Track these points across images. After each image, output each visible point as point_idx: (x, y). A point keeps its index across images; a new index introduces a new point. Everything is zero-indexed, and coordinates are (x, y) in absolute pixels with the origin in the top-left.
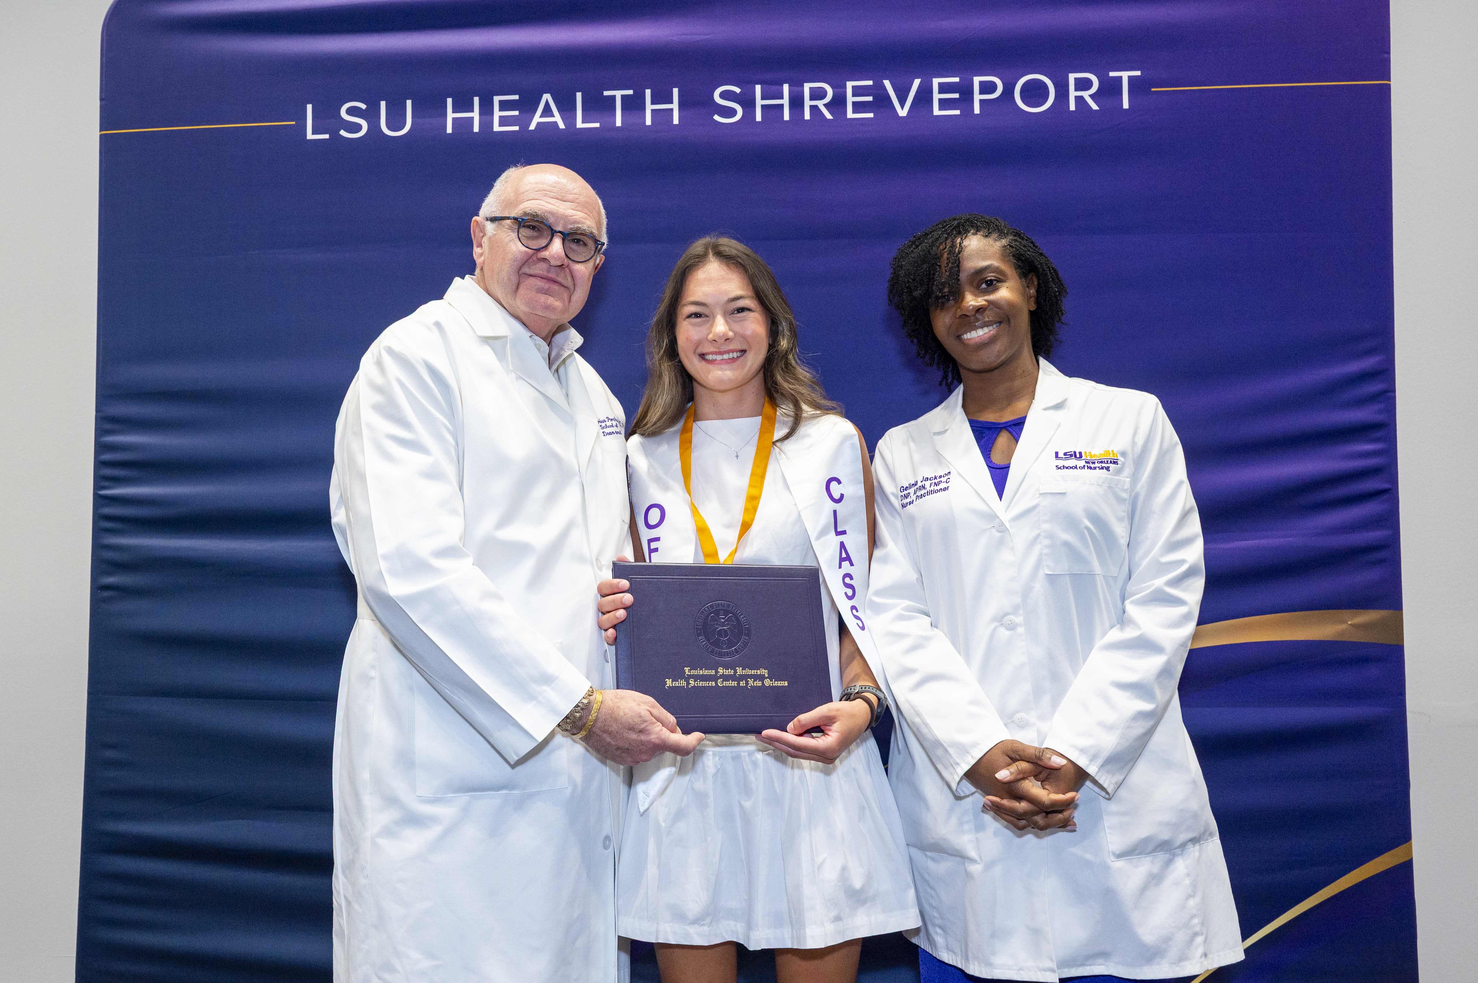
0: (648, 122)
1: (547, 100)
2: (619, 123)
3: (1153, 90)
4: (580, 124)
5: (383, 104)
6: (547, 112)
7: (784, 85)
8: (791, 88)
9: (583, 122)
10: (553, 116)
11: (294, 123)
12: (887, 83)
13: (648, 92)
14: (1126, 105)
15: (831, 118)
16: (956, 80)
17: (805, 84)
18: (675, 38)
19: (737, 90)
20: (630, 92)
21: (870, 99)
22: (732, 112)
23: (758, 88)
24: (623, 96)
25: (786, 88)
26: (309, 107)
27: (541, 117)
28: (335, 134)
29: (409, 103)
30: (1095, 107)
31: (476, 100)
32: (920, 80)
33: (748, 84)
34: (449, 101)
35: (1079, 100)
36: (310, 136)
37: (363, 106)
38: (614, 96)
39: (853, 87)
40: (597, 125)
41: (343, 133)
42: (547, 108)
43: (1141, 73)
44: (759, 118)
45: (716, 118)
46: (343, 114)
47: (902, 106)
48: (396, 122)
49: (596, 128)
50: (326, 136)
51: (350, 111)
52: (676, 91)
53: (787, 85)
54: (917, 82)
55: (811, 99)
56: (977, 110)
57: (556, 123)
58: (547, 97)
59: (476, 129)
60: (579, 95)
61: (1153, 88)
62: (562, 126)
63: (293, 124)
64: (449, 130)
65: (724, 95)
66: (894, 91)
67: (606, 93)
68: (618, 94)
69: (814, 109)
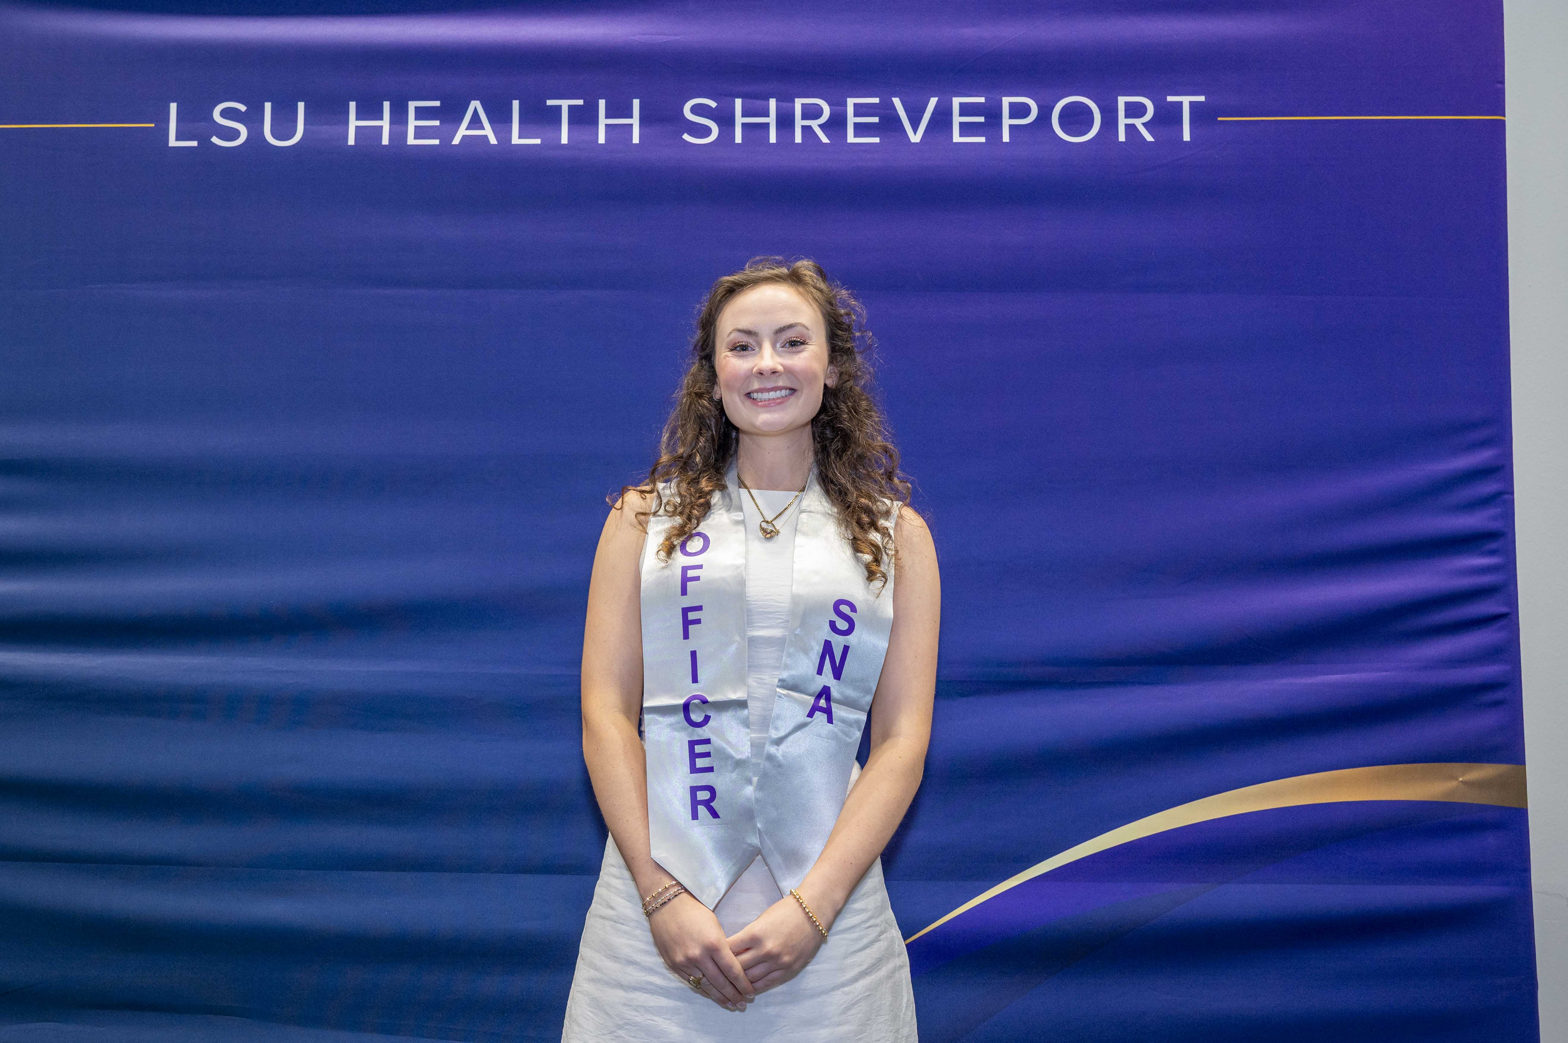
0: (602, 139)
1: (476, 109)
2: (564, 140)
3: (1219, 119)
4: (516, 140)
5: (268, 106)
6: (475, 122)
7: (770, 99)
8: (780, 103)
9: (520, 137)
10: (483, 128)
11: (153, 125)
12: (897, 102)
13: (602, 103)
14: (1187, 137)
15: (827, 141)
16: (982, 100)
17: (797, 100)
18: (637, 38)
19: (713, 104)
20: (580, 102)
21: (876, 120)
22: (705, 131)
23: (738, 102)
24: (570, 107)
25: (773, 103)
26: (173, 107)
27: (467, 129)
28: (205, 141)
29: (301, 106)
30: (1149, 138)
31: (386, 105)
32: (936, 99)
33: (725, 97)
34: (353, 105)
35: (1130, 128)
36: (173, 142)
37: (243, 108)
38: (560, 107)
39: (855, 105)
40: (538, 141)
41: (215, 140)
42: (476, 117)
43: (1206, 99)
44: (738, 139)
45: (686, 137)
46: (216, 115)
47: (915, 128)
48: (283, 128)
49: (537, 145)
50: (194, 144)
51: (225, 114)
52: (636, 103)
53: (775, 99)
54: (933, 101)
55: (804, 117)
56: (1006, 138)
57: (486, 136)
58: (475, 104)
59: (385, 141)
60: (516, 104)
61: (1219, 117)
62: (493, 140)
63: (152, 127)
64: (351, 141)
65: (695, 110)
66: (906, 111)
67: (550, 102)
68: (565, 104)
69: (806, 130)
